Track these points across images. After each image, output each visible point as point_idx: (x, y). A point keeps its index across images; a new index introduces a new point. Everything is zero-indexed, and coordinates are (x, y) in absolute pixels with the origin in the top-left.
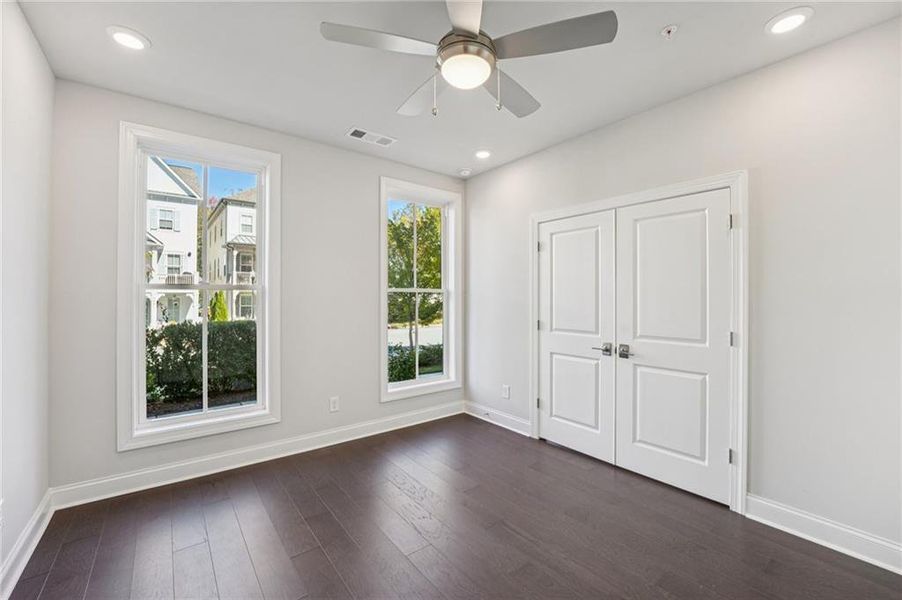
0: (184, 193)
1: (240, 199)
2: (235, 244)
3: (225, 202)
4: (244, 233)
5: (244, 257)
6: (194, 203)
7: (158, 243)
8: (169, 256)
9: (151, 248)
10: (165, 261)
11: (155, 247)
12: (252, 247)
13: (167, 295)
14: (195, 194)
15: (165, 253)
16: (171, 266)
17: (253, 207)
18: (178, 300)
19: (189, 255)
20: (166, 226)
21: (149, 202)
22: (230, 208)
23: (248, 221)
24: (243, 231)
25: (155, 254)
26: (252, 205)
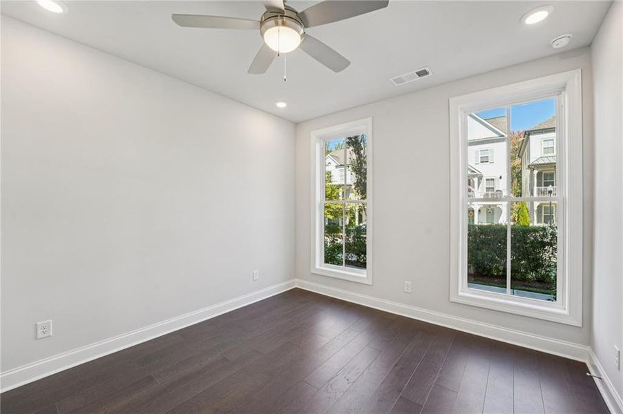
0: (496, 135)
1: (541, 128)
2: (535, 165)
3: (528, 134)
4: (546, 155)
5: (546, 176)
6: (503, 140)
7: (478, 173)
8: (487, 180)
9: (474, 176)
10: (484, 184)
11: (476, 175)
12: (553, 165)
13: (485, 206)
14: (503, 134)
15: (484, 179)
16: (488, 186)
17: (554, 131)
18: (493, 210)
19: (501, 178)
20: (485, 160)
21: (469, 147)
22: (531, 137)
23: (550, 144)
24: (545, 153)
25: (476, 180)
26: (552, 130)
